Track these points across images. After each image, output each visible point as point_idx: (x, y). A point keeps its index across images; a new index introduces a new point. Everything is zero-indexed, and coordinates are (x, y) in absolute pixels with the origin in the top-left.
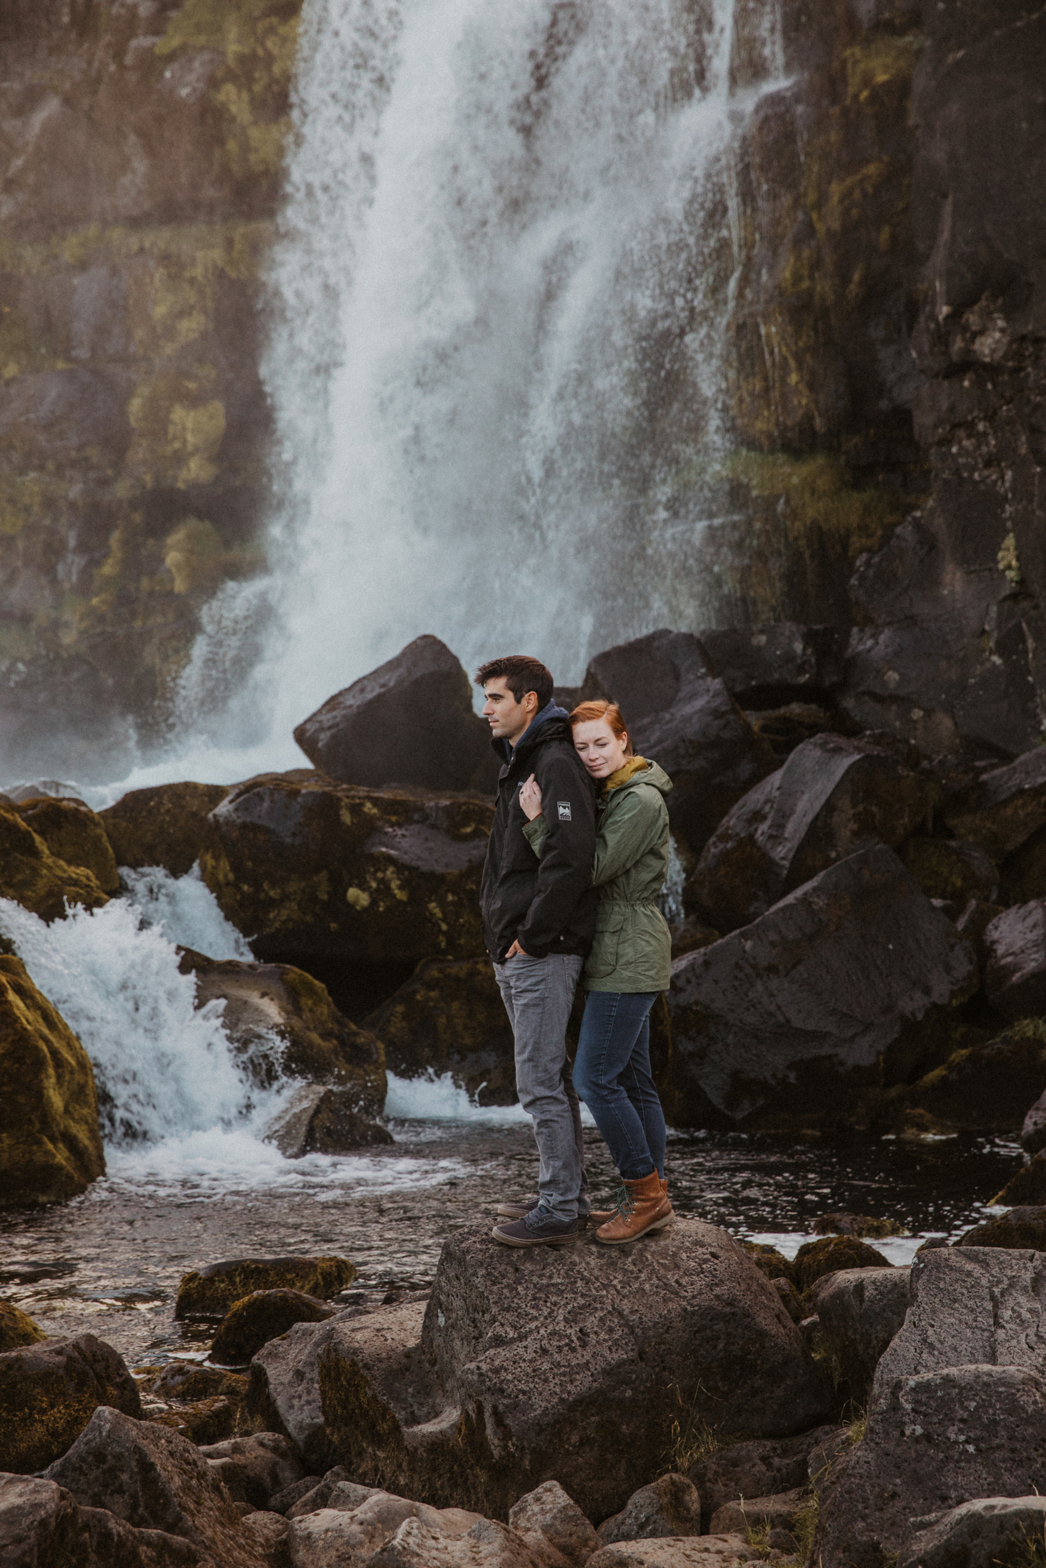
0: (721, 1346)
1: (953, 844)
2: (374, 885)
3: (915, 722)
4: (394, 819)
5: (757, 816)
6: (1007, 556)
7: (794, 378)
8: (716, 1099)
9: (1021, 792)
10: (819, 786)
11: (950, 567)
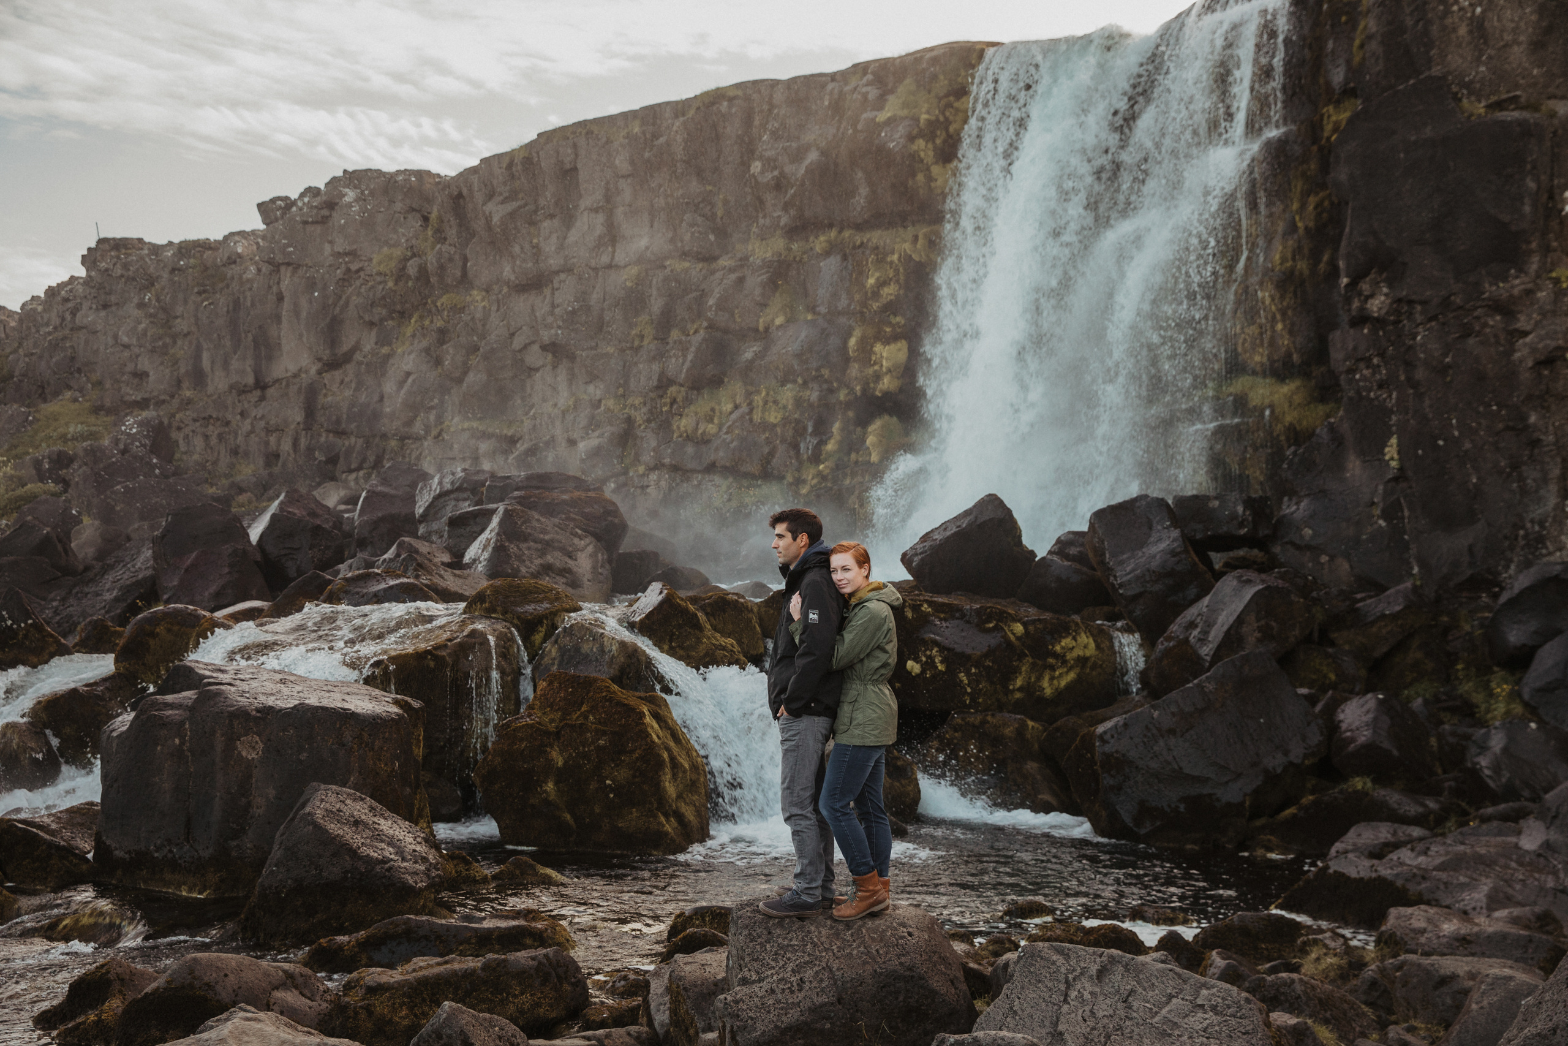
0: (901, 998)
1: (1330, 650)
2: (924, 659)
3: (1323, 564)
4: (942, 616)
5: (1192, 625)
6: (1391, 451)
7: (1279, 326)
8: (1127, 819)
9: (1383, 616)
10: (1233, 606)
11: (1352, 457)
